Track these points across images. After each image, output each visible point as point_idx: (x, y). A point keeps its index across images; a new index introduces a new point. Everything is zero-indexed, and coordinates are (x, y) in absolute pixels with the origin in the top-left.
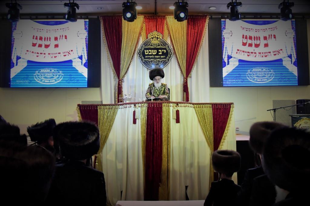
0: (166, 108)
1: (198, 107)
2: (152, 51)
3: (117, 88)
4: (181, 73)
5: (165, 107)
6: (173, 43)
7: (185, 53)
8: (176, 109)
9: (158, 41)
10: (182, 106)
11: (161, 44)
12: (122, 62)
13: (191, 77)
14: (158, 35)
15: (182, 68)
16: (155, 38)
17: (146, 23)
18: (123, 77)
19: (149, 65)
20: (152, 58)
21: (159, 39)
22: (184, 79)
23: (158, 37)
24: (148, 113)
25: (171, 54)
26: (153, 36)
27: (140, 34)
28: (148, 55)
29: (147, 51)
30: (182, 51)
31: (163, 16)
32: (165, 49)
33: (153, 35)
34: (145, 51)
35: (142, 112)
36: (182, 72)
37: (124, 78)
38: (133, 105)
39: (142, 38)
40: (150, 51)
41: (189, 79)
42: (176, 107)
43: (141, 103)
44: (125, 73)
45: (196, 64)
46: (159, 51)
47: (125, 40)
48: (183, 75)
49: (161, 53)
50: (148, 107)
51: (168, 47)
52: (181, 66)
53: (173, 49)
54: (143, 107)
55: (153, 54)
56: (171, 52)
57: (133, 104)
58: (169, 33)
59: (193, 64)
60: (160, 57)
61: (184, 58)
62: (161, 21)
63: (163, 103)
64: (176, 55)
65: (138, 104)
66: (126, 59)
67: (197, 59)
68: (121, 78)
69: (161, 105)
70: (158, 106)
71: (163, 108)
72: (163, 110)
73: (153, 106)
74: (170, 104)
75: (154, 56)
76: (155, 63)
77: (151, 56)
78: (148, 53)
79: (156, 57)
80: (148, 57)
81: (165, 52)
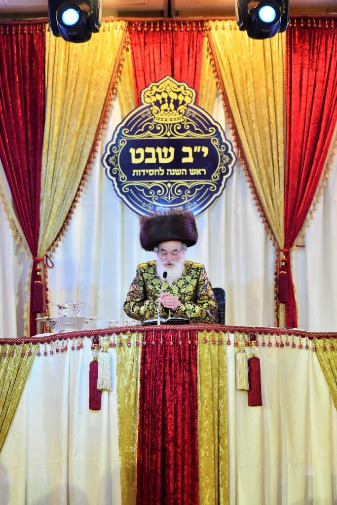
0: (209, 349)
1: (328, 346)
2: (159, 150)
3: (27, 289)
4: (267, 233)
5: (206, 346)
6: (233, 122)
7: (281, 158)
8: (249, 352)
9: (178, 116)
10: (270, 344)
11: (190, 125)
12: (46, 193)
13: (303, 246)
14: (178, 93)
15: (268, 215)
16: (169, 103)
17: (132, 48)
18: (49, 250)
19: (147, 203)
20: (156, 177)
21: (182, 108)
22: (278, 256)
23: (181, 98)
24: (142, 371)
25: (230, 162)
26: (159, 97)
27: (112, 89)
28: (143, 166)
29: (140, 151)
30: (269, 152)
31: (197, 22)
32: (206, 143)
33: (160, 93)
34: (132, 151)
35: (121, 365)
36: (270, 227)
37: (54, 251)
38: (88, 342)
39: (121, 105)
40: (149, 150)
41: (295, 253)
42: (248, 344)
43: (118, 333)
44: (58, 236)
45: (321, 198)
46: (185, 149)
47: (58, 113)
48: (275, 239)
49: (189, 160)
50: (144, 347)
51: (218, 134)
52: (265, 205)
53: (234, 144)
54: (126, 345)
55: (162, 161)
56: (230, 155)
57: (89, 336)
58: (221, 84)
59: (311, 199)
60: (188, 172)
61: (277, 181)
62: (191, 41)
63: (201, 331)
64: (246, 164)
65: (106, 338)
66: (61, 183)
67: (326, 179)
68: (41, 252)
69: (193, 338)
70: (180, 343)
71: (198, 350)
72: (198, 358)
73: (164, 342)
74: (227, 334)
75: (163, 170)
76: (167, 196)
77: (152, 170)
78: (144, 160)
79: (173, 174)
80: (142, 173)
81: (205, 155)
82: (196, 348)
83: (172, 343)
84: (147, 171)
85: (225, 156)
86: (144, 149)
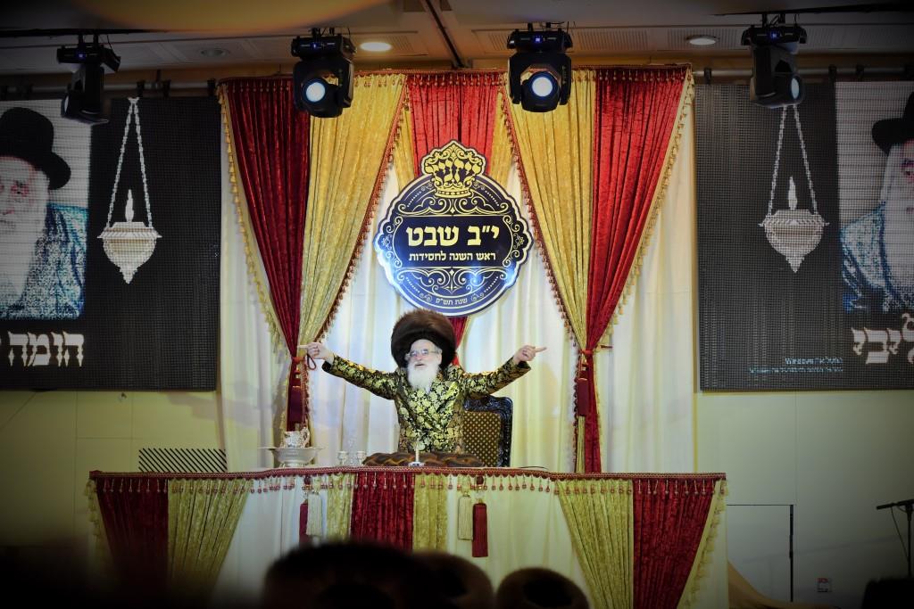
0: (428, 495)
2: (441, 230)
3: (285, 394)
4: (568, 331)
5: (424, 490)
6: (530, 197)
7: (586, 241)
8: (475, 497)
9: (464, 189)
10: (501, 488)
11: (479, 200)
12: (307, 282)
13: (611, 347)
14: (465, 161)
15: (569, 309)
16: (454, 173)
17: (412, 107)
19: (426, 293)
20: (437, 263)
21: (468, 179)
22: (579, 358)
23: (468, 167)
24: (353, 516)
25: (525, 245)
26: (442, 166)
27: (387, 156)
29: (419, 231)
30: (572, 232)
31: (489, 74)
33: (443, 161)
34: (409, 231)
35: (332, 509)
36: (570, 324)
38: (299, 481)
39: (398, 174)
40: (429, 230)
41: (600, 357)
42: (473, 488)
43: (329, 474)
44: (321, 332)
45: (633, 289)
46: (471, 229)
47: (323, 186)
48: (576, 338)
49: (477, 242)
50: (356, 491)
51: (511, 211)
52: (565, 297)
53: (531, 222)
54: (337, 487)
55: (444, 243)
56: (525, 236)
57: (301, 475)
58: (515, 150)
59: (620, 291)
60: (475, 257)
61: (580, 268)
62: (482, 99)
64: (544, 246)
65: (317, 478)
66: (326, 270)
67: (639, 267)
69: (409, 482)
70: (395, 487)
71: (415, 495)
72: (415, 503)
73: (378, 486)
74: (449, 477)
75: (445, 255)
76: (449, 285)
77: (432, 255)
78: (423, 243)
79: (457, 259)
80: (420, 257)
81: (495, 237)
82: (413, 493)
83: (385, 487)
84: (426, 255)
85: (519, 237)
86: (424, 229)
